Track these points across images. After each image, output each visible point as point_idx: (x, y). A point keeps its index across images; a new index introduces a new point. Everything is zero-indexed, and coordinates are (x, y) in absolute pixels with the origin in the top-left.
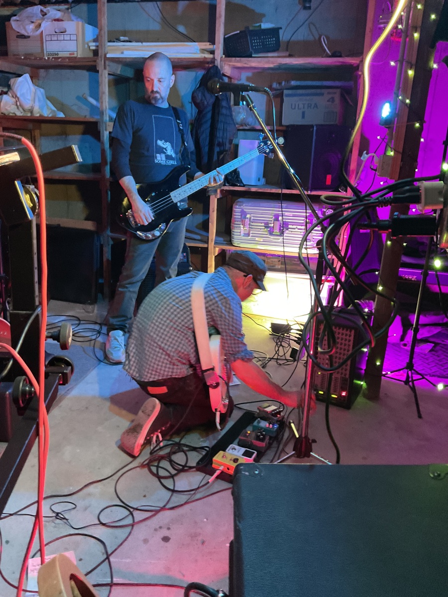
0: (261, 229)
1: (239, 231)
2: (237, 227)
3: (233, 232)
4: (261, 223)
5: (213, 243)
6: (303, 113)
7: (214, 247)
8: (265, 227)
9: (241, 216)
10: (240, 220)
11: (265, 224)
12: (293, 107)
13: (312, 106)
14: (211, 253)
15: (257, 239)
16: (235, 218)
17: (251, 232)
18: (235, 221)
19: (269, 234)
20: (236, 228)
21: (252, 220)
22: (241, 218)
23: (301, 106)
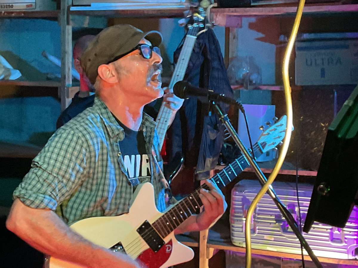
0: (270, 223)
1: (241, 226)
2: (238, 220)
3: (233, 227)
4: (271, 215)
5: (206, 241)
6: (323, 71)
7: (207, 247)
8: (276, 220)
9: (243, 205)
10: (241, 211)
11: (276, 216)
12: (309, 63)
13: (335, 61)
14: (204, 255)
15: (266, 237)
16: (235, 208)
17: (257, 227)
18: (235, 212)
19: (281, 231)
20: (236, 222)
21: (257, 211)
22: (243, 209)
23: (319, 62)
